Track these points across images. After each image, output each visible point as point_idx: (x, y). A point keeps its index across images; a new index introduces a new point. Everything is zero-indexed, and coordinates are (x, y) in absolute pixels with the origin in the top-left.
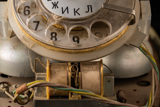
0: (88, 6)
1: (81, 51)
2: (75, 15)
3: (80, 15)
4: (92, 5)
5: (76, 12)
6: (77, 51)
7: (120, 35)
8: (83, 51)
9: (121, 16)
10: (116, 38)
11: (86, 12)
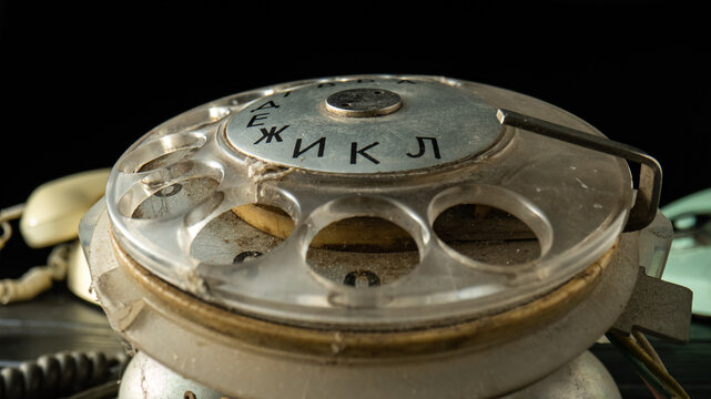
0: (420, 140)
1: (390, 339)
2: (353, 161)
3: (377, 162)
4: (439, 139)
5: (362, 152)
6: (366, 339)
7: (597, 270)
8: (401, 338)
9: (584, 186)
10: (581, 283)
11: (409, 155)
